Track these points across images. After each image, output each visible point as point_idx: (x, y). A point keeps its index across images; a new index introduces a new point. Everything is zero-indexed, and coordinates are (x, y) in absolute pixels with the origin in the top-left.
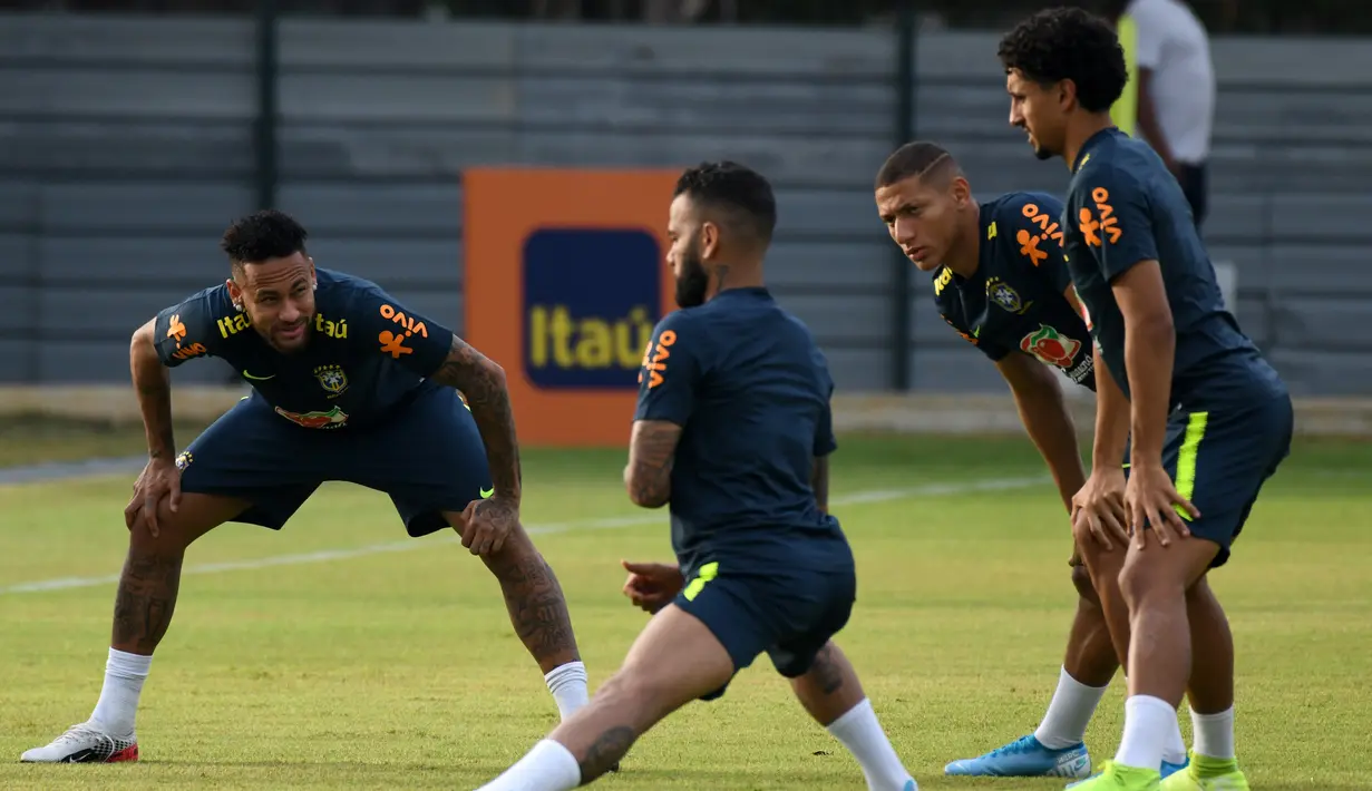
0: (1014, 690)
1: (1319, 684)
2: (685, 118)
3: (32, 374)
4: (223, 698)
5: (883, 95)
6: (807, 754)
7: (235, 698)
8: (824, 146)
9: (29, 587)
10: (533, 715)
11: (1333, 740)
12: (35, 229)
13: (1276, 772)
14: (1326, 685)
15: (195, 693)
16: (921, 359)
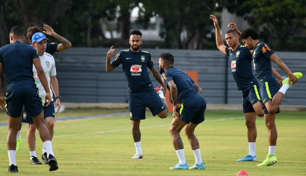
0: (243, 148)
1: (288, 148)
2: (194, 63)
3: (97, 101)
4: (125, 149)
5: (223, 60)
6: (212, 158)
7: (127, 149)
8: (215, 68)
9: (97, 133)
10: (171, 152)
11: (290, 156)
12: (98, 80)
13: (282, 161)
14: (289, 148)
15: (121, 148)
16: (229, 99)
